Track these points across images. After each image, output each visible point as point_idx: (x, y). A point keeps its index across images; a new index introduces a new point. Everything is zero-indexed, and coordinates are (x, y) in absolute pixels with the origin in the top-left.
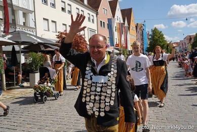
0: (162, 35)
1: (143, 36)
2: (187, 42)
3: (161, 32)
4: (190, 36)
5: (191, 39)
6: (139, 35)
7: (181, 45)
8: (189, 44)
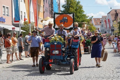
0: (81, 7)
1: (52, 7)
2: (112, 18)
3: (79, 3)
4: (116, 11)
5: (117, 15)
6: (47, 5)
7: (104, 23)
8: (115, 21)
